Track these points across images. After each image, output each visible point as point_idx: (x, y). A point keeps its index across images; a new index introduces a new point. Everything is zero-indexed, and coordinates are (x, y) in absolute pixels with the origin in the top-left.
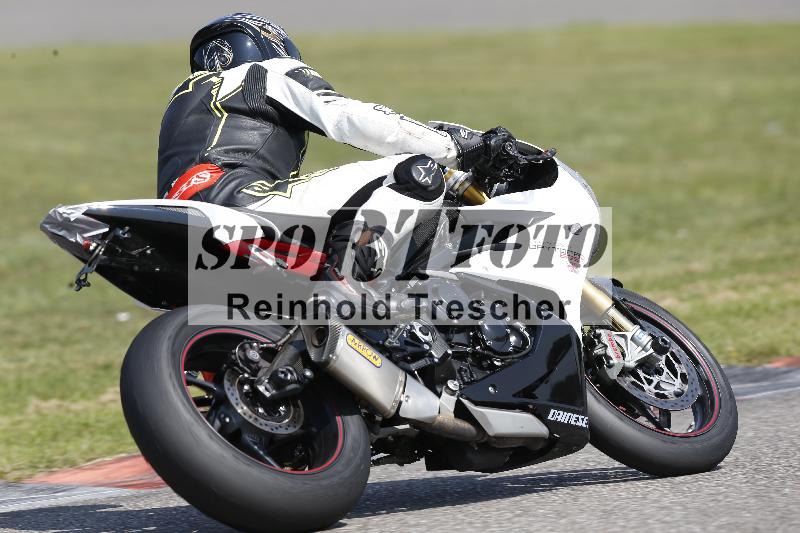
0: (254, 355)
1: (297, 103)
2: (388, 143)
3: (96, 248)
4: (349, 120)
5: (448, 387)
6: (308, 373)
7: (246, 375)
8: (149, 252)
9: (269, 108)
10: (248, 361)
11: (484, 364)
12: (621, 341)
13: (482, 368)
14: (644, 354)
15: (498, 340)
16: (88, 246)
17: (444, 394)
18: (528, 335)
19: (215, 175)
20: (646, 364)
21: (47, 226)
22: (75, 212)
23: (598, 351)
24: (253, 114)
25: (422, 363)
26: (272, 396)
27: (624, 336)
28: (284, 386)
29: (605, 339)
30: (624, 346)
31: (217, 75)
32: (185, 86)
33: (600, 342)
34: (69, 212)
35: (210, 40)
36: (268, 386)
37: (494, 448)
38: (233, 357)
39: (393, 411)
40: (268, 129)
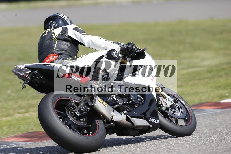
0: (74, 104)
1: (77, 37)
2: (102, 47)
3: (28, 77)
4: (91, 41)
5: (124, 112)
6: (89, 109)
7: (72, 110)
8: (42, 77)
9: (69, 38)
10: (72, 106)
11: (132, 106)
12: (165, 100)
13: (131, 107)
14: (172, 104)
15: (135, 100)
16: (26, 76)
17: (123, 115)
18: (142, 98)
19: (56, 56)
20: (172, 107)
21: (14, 71)
22: (22, 67)
23: (160, 103)
24: (65, 40)
25: (117, 106)
26: (80, 115)
27: (166, 99)
28: (83, 113)
29: (161, 100)
30: (166, 101)
31: (53, 30)
32: (45, 33)
33: (160, 100)
34: (20, 67)
35: (50, 21)
36: (78, 113)
37: (136, 129)
38: (68, 105)
39: (111, 119)
40: (69, 44)
